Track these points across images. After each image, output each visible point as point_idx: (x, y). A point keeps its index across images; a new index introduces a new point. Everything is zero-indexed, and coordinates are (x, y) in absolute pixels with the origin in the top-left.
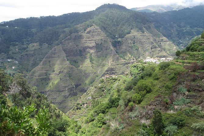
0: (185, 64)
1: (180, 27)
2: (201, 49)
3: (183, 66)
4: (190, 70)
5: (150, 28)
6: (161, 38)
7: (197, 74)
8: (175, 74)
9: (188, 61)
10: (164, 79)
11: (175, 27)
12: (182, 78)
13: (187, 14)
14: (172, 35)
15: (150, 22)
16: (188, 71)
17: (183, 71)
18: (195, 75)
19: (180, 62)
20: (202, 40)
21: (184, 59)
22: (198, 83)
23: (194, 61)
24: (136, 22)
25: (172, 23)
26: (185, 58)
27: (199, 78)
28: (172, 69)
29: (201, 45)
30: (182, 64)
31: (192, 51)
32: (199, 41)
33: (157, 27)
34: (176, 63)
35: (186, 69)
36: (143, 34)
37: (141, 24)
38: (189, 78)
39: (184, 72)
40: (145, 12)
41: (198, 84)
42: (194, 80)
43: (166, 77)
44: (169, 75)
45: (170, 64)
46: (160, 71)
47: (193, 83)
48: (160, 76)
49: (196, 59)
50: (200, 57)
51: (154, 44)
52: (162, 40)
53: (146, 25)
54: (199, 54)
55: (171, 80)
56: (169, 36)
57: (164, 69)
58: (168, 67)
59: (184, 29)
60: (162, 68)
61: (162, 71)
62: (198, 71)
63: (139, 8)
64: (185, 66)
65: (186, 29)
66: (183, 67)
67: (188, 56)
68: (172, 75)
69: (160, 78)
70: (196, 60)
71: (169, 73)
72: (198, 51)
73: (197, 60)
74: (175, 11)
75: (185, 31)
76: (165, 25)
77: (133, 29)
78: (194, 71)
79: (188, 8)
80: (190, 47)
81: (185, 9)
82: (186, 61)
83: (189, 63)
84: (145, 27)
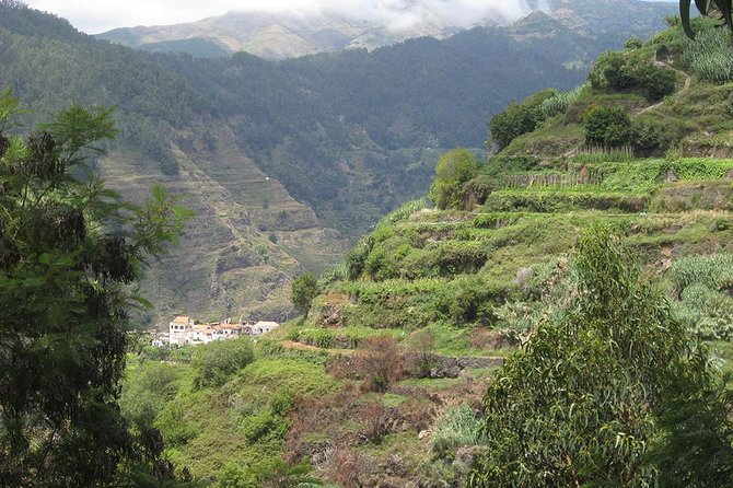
0: (332, 352)
1: (388, 143)
2: (421, 264)
3: (324, 359)
4: (358, 384)
5: (212, 148)
6: (274, 209)
7: (390, 400)
8: (277, 409)
9: (353, 335)
10: (215, 436)
11: (359, 142)
12: (313, 428)
13: (425, 71)
14: (341, 190)
15: (214, 113)
16: (349, 388)
17: (321, 386)
18: (380, 410)
19: (309, 342)
20: (427, 217)
21: (333, 323)
22: (396, 450)
23: (378, 333)
24: (127, 113)
25: (341, 118)
26: (335, 315)
27: (405, 426)
28: (263, 382)
29: (421, 245)
30: (319, 350)
31: (379, 274)
32: (417, 220)
33: (257, 145)
34: (288, 344)
35: (338, 377)
36: (170, 185)
37: (162, 121)
38: (353, 426)
39: (323, 392)
40: (186, 56)
41: (397, 458)
42: (377, 438)
43: (227, 426)
44: (246, 413)
45: (256, 351)
46: (198, 394)
47: (370, 454)
48: (199, 424)
49: (393, 318)
50: (411, 309)
51: (236, 244)
52: (283, 215)
53: (185, 134)
54: (407, 293)
55: (253, 440)
56: (327, 198)
57: (220, 384)
58: (243, 371)
59: (408, 152)
60: (209, 376)
61: (208, 391)
62: (403, 384)
63: (153, 31)
64: (331, 361)
65: (418, 157)
66: (322, 369)
67: (351, 305)
68: (261, 417)
69: (194, 436)
70: (392, 326)
71: (246, 406)
72: (407, 276)
73: (398, 325)
74: (361, 53)
75: (412, 166)
76: (301, 133)
77: (113, 154)
78: (380, 387)
79: (428, 42)
80: (367, 253)
81: (410, 42)
82: (339, 332)
83: (356, 342)
84: (181, 143)
